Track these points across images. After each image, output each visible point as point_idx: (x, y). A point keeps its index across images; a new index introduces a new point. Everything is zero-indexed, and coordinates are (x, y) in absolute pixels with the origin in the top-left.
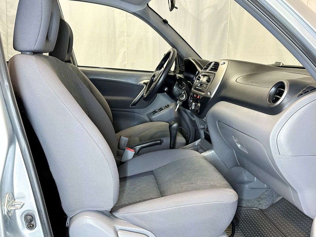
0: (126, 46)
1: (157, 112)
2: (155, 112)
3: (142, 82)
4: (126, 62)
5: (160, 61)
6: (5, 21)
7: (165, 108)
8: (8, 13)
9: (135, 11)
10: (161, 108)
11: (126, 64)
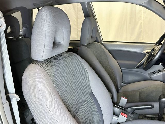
0: (142, 19)
1: (155, 73)
2: (154, 73)
3: (145, 52)
4: (142, 29)
5: (159, 39)
6: (76, 11)
7: (163, 70)
8: (78, 6)
9: (141, 3)
10: (159, 70)
11: (142, 30)
